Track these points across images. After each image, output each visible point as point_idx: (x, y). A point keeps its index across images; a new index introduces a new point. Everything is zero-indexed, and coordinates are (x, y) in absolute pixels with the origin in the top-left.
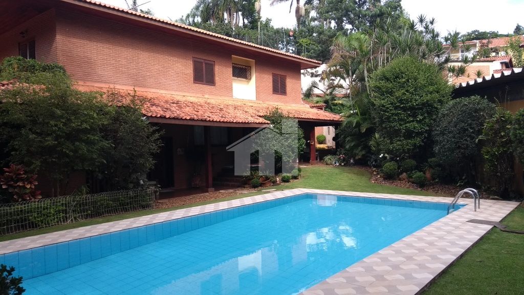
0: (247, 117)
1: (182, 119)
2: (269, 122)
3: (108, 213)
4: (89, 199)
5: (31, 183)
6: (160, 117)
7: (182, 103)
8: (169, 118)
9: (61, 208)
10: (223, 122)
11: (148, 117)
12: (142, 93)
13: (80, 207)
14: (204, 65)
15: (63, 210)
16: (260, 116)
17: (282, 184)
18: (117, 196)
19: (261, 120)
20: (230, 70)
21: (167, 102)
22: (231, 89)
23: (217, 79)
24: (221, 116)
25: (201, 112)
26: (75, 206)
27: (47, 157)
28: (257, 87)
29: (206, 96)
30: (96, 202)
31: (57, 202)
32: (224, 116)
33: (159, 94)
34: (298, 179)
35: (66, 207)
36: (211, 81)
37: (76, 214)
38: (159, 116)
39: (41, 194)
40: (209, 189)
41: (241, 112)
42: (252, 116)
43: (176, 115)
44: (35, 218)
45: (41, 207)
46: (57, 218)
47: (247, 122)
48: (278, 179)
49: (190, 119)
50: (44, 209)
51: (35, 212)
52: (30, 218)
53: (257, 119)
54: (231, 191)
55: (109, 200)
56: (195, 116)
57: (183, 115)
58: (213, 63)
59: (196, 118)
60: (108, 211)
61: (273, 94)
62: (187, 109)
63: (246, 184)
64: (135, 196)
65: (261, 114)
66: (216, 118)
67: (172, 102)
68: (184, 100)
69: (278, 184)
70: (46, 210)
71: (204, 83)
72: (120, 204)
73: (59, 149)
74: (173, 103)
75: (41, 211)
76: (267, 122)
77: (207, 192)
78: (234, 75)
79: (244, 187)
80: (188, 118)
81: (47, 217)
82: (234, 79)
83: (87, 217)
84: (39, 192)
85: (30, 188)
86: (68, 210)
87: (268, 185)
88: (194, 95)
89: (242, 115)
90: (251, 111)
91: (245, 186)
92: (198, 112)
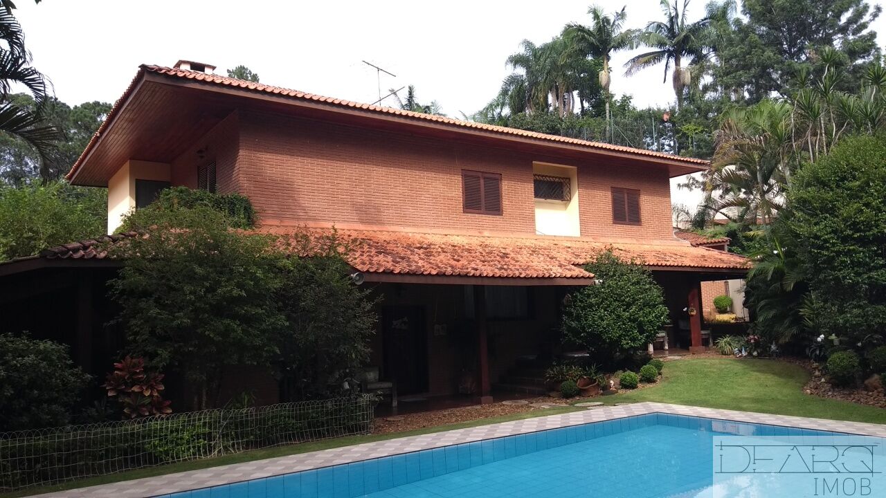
0: (550, 267)
1: (422, 274)
2: (592, 275)
3: (286, 440)
4: (251, 416)
5: (152, 387)
6: (384, 272)
7: (437, 247)
8: (400, 273)
9: (201, 430)
10: (500, 276)
11: (361, 273)
12: (373, 234)
13: (237, 428)
14: (482, 181)
15: (204, 434)
16: (577, 265)
17: (620, 392)
18: (304, 409)
19: (577, 272)
20: (530, 187)
21: (409, 247)
22: (532, 219)
23: (505, 203)
24: (499, 266)
25: (464, 262)
26: (226, 427)
27: (181, 344)
28: (582, 213)
29: (486, 234)
30: (264, 420)
31: (194, 420)
32: (505, 267)
33: (403, 234)
34: (654, 382)
35: (210, 428)
36: (494, 207)
37: (228, 441)
38: (381, 270)
39: (170, 406)
40: (483, 399)
41: (542, 259)
42: (560, 266)
43: (414, 268)
44: (155, 447)
45: (167, 428)
46: (194, 447)
47: (547, 275)
48: (612, 382)
49: (437, 274)
50: (172, 432)
51: (156, 437)
52: (146, 446)
53: (570, 270)
54: (524, 402)
55: (289, 417)
56: (449, 269)
57: (427, 266)
58: (497, 176)
59: (449, 271)
60: (286, 436)
61: (614, 223)
62: (442, 256)
63: (552, 390)
64: (336, 410)
65: (581, 261)
66: (487, 270)
67: (419, 245)
68: (442, 242)
69: (613, 393)
70: (175, 434)
71: (482, 212)
72: (309, 423)
73: (199, 331)
74: (419, 248)
75: (166, 435)
76: (587, 274)
77: (479, 403)
78: (536, 195)
79: (549, 396)
80: (434, 272)
81: (177, 445)
82: (539, 202)
83: (247, 446)
84: (168, 403)
85: (151, 396)
86: (213, 434)
87: (593, 393)
88: (464, 232)
89: (542, 264)
90: (562, 256)
91: (551, 394)
92: (458, 261)
